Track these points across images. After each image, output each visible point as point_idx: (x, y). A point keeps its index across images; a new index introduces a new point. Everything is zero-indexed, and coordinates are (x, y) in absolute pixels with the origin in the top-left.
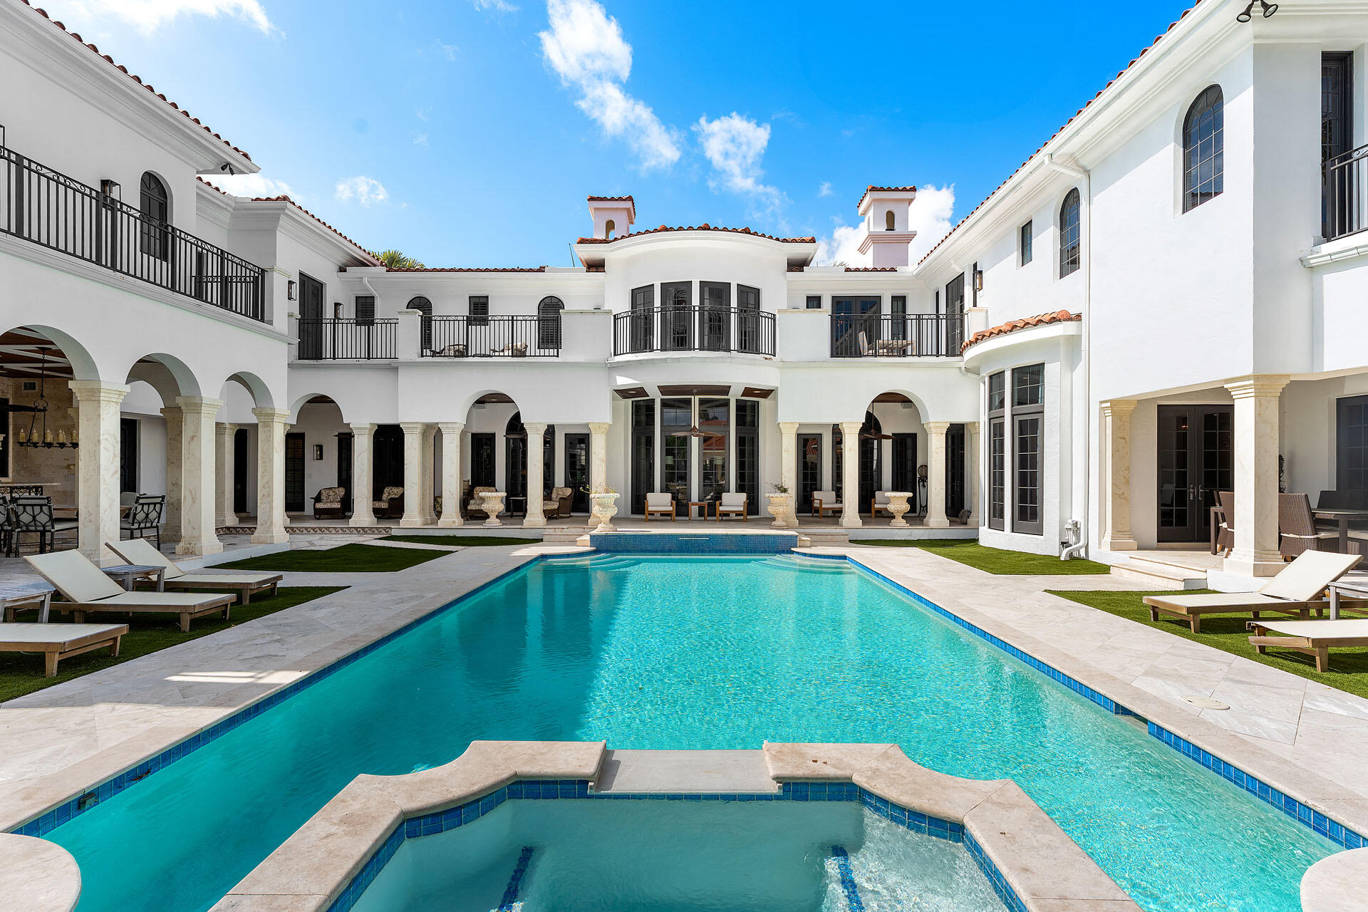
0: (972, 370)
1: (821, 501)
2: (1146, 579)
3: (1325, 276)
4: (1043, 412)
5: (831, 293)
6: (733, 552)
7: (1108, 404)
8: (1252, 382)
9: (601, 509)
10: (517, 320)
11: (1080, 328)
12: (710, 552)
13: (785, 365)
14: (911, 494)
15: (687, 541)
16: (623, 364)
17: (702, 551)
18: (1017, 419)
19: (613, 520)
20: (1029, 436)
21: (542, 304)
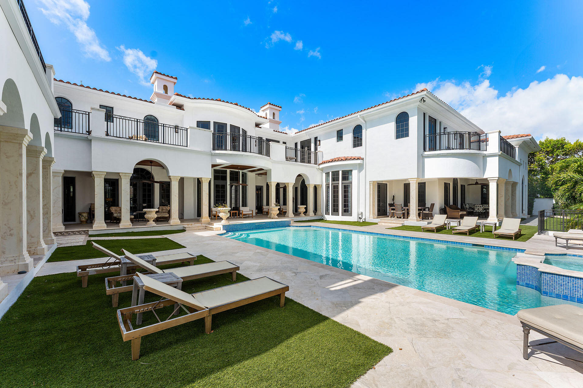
0: (322, 170)
1: (283, 209)
2: (390, 224)
3: (425, 159)
4: (352, 183)
5: (266, 137)
6: (273, 228)
7: (372, 182)
8: (416, 179)
9: (225, 214)
10: (166, 127)
11: (363, 162)
12: (266, 228)
13: (275, 162)
14: (306, 206)
15: (258, 225)
16: (220, 154)
17: (263, 228)
18: (343, 184)
19: (228, 218)
20: (347, 189)
21: (146, 117)
